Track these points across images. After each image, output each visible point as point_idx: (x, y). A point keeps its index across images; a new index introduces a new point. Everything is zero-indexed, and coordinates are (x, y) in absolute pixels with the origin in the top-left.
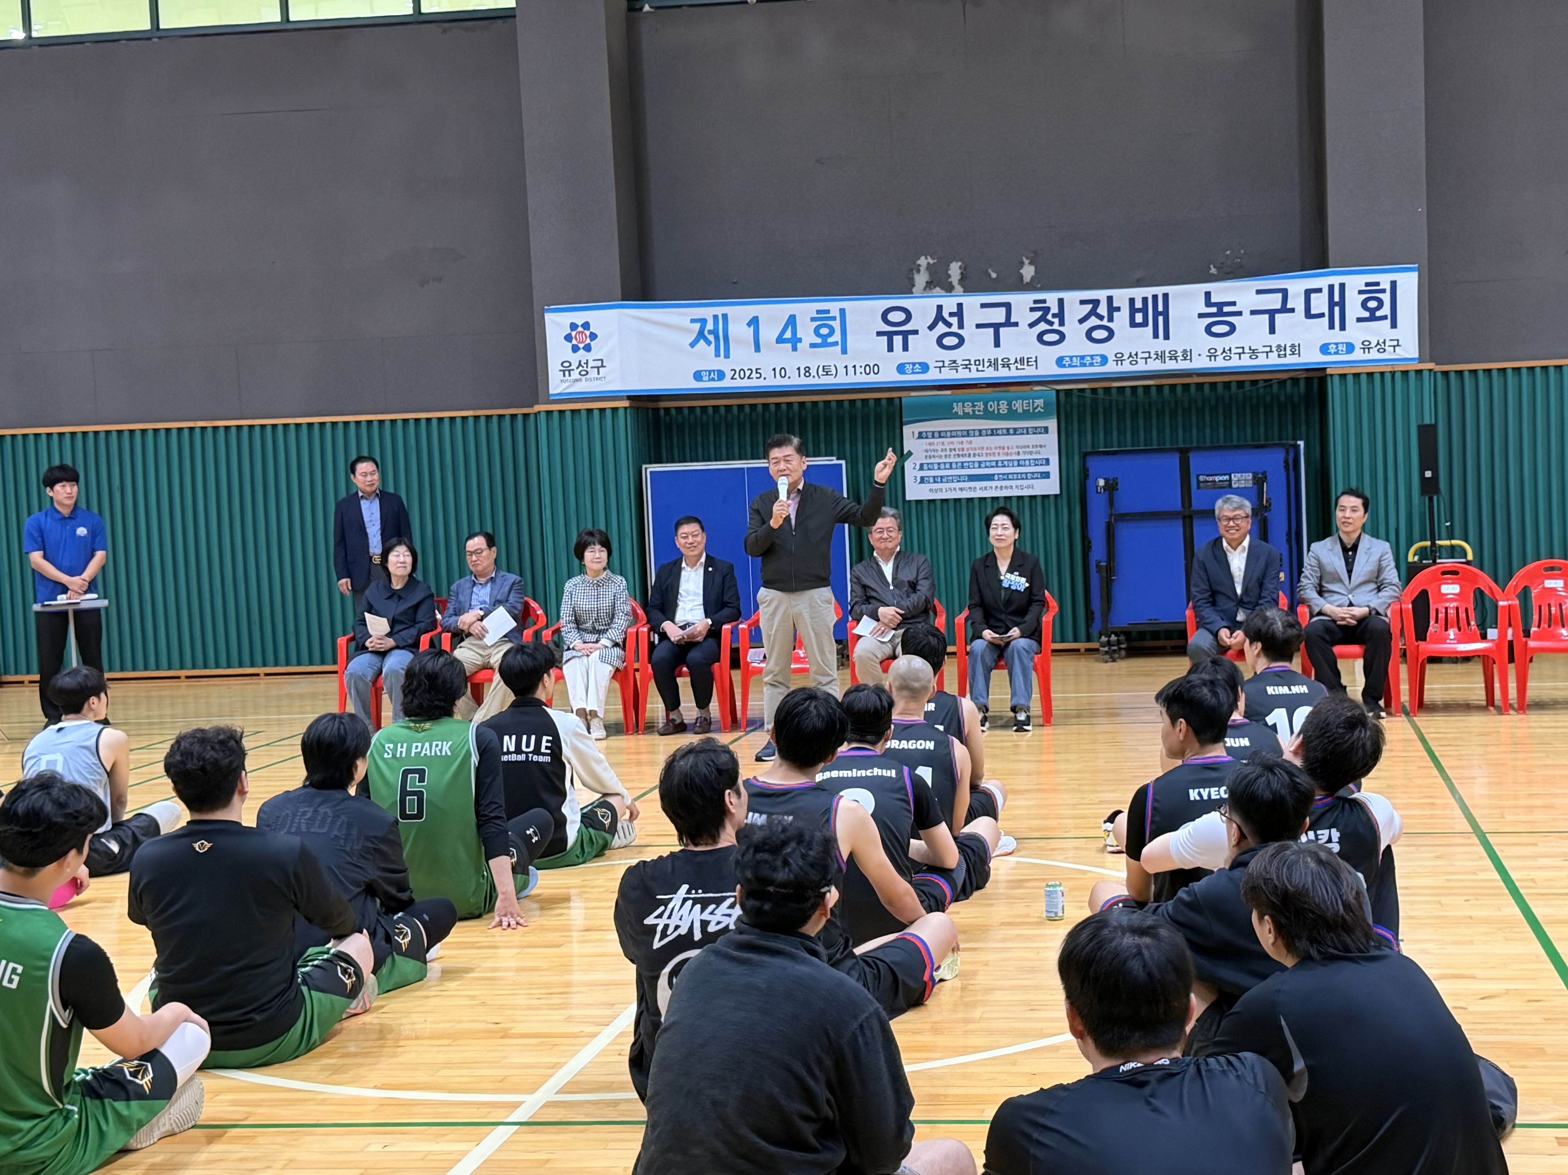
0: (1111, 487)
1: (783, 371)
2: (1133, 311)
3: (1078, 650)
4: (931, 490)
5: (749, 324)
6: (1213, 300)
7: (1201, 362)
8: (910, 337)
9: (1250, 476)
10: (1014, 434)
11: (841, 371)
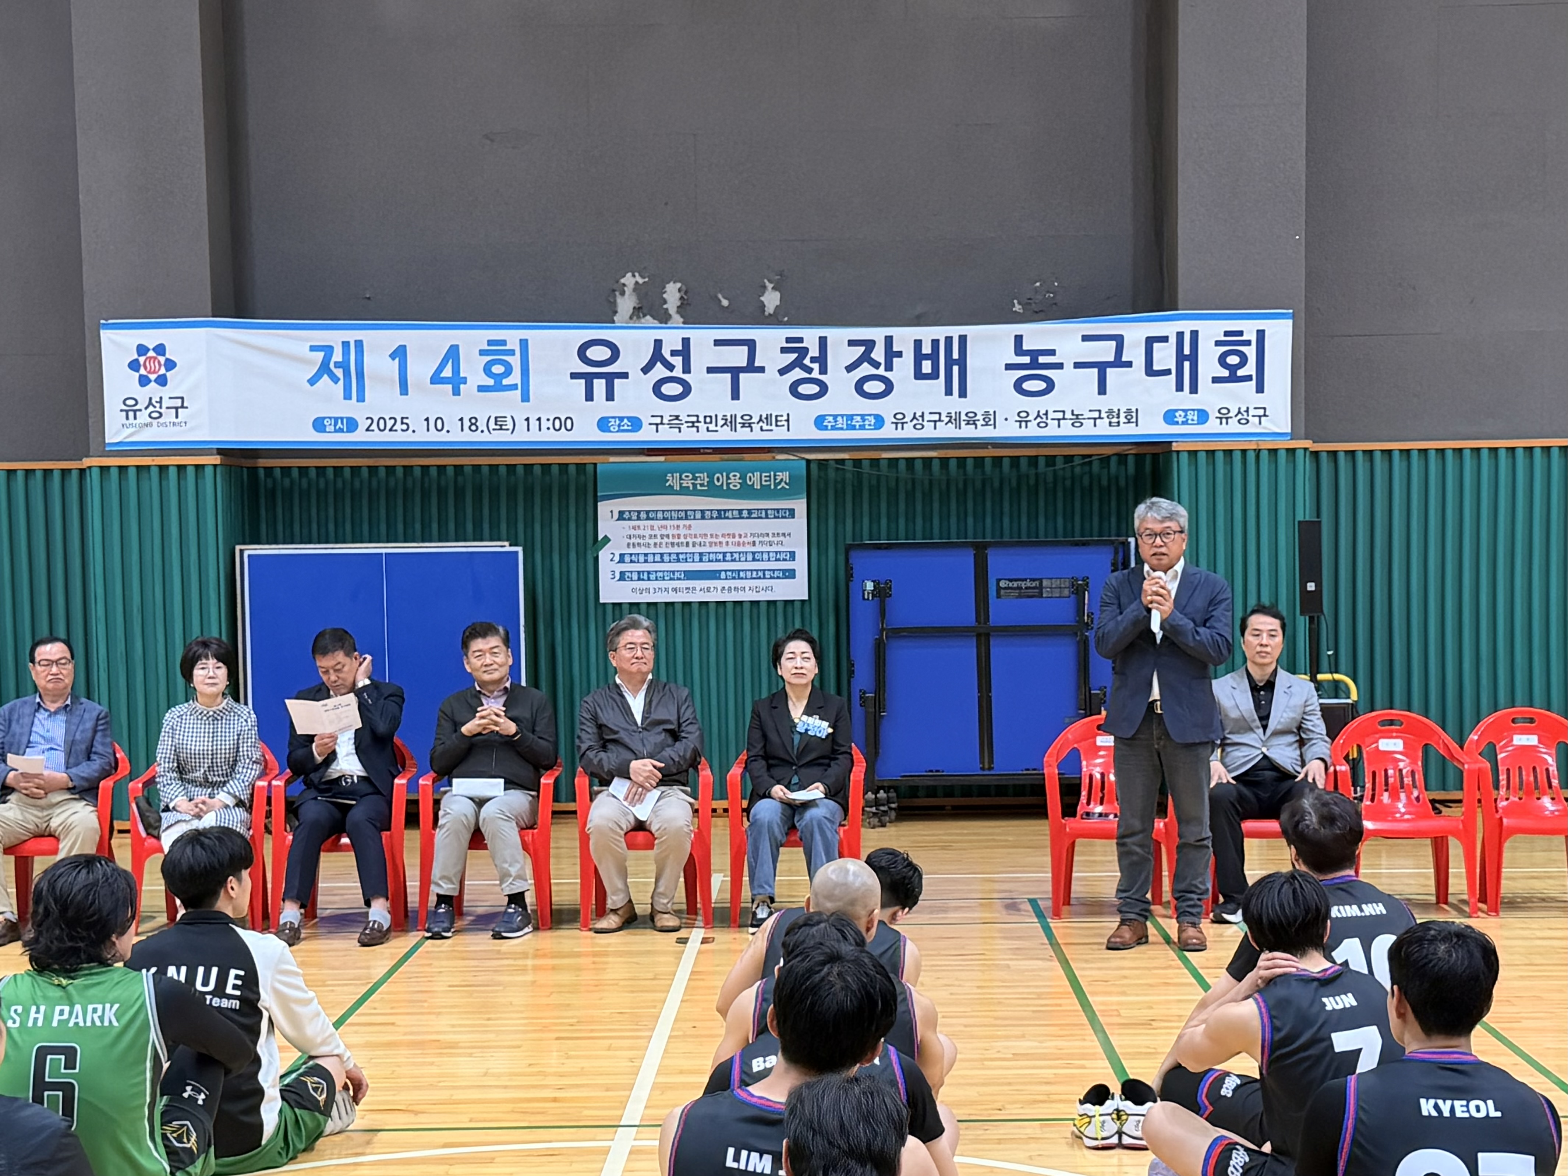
0: (882, 592)
1: (439, 422)
2: (919, 357)
4: (634, 590)
5: (393, 356)
6: (1025, 347)
7: (1007, 430)
8: (617, 382)
9: (1066, 583)
10: (749, 517)
11: (521, 425)
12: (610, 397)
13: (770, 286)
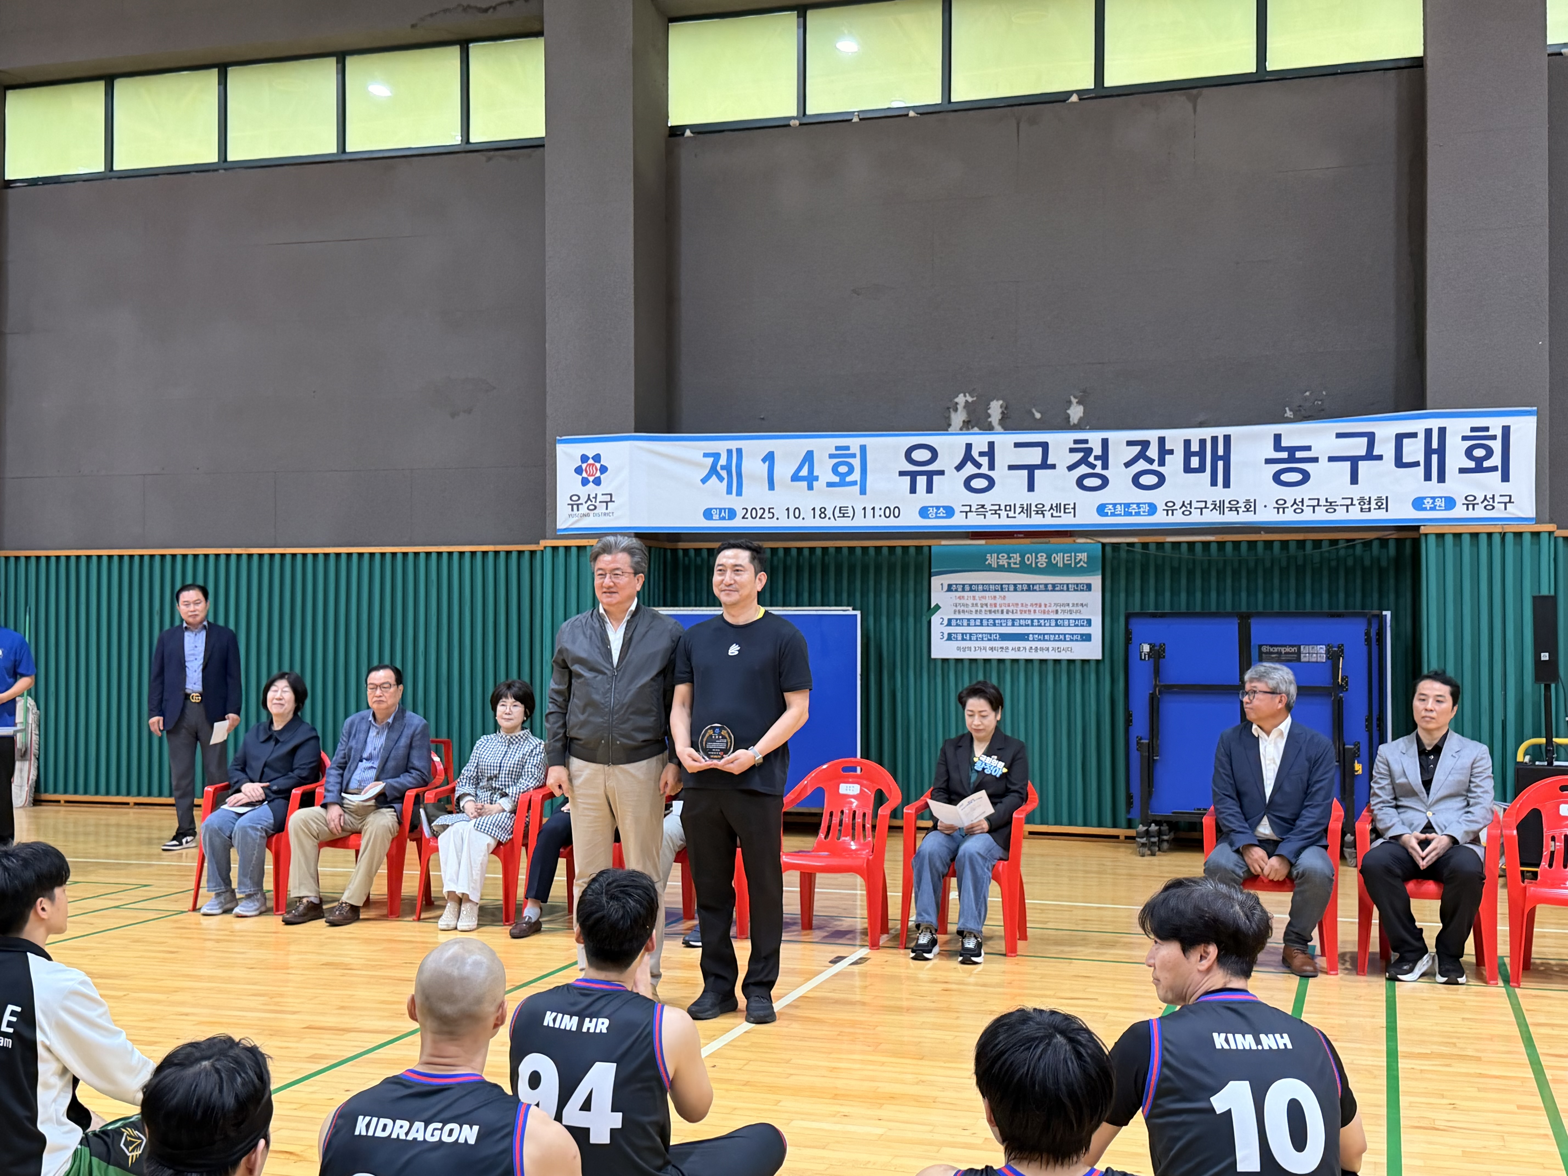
0: (1157, 654)
1: (797, 511)
2: (1188, 454)
3: (1117, 837)
4: (959, 649)
5: (764, 460)
6: (1283, 444)
7: (1266, 515)
8: (935, 478)
9: (1322, 649)
10: (1053, 590)
11: (859, 513)
12: (929, 490)
13: (1074, 401)
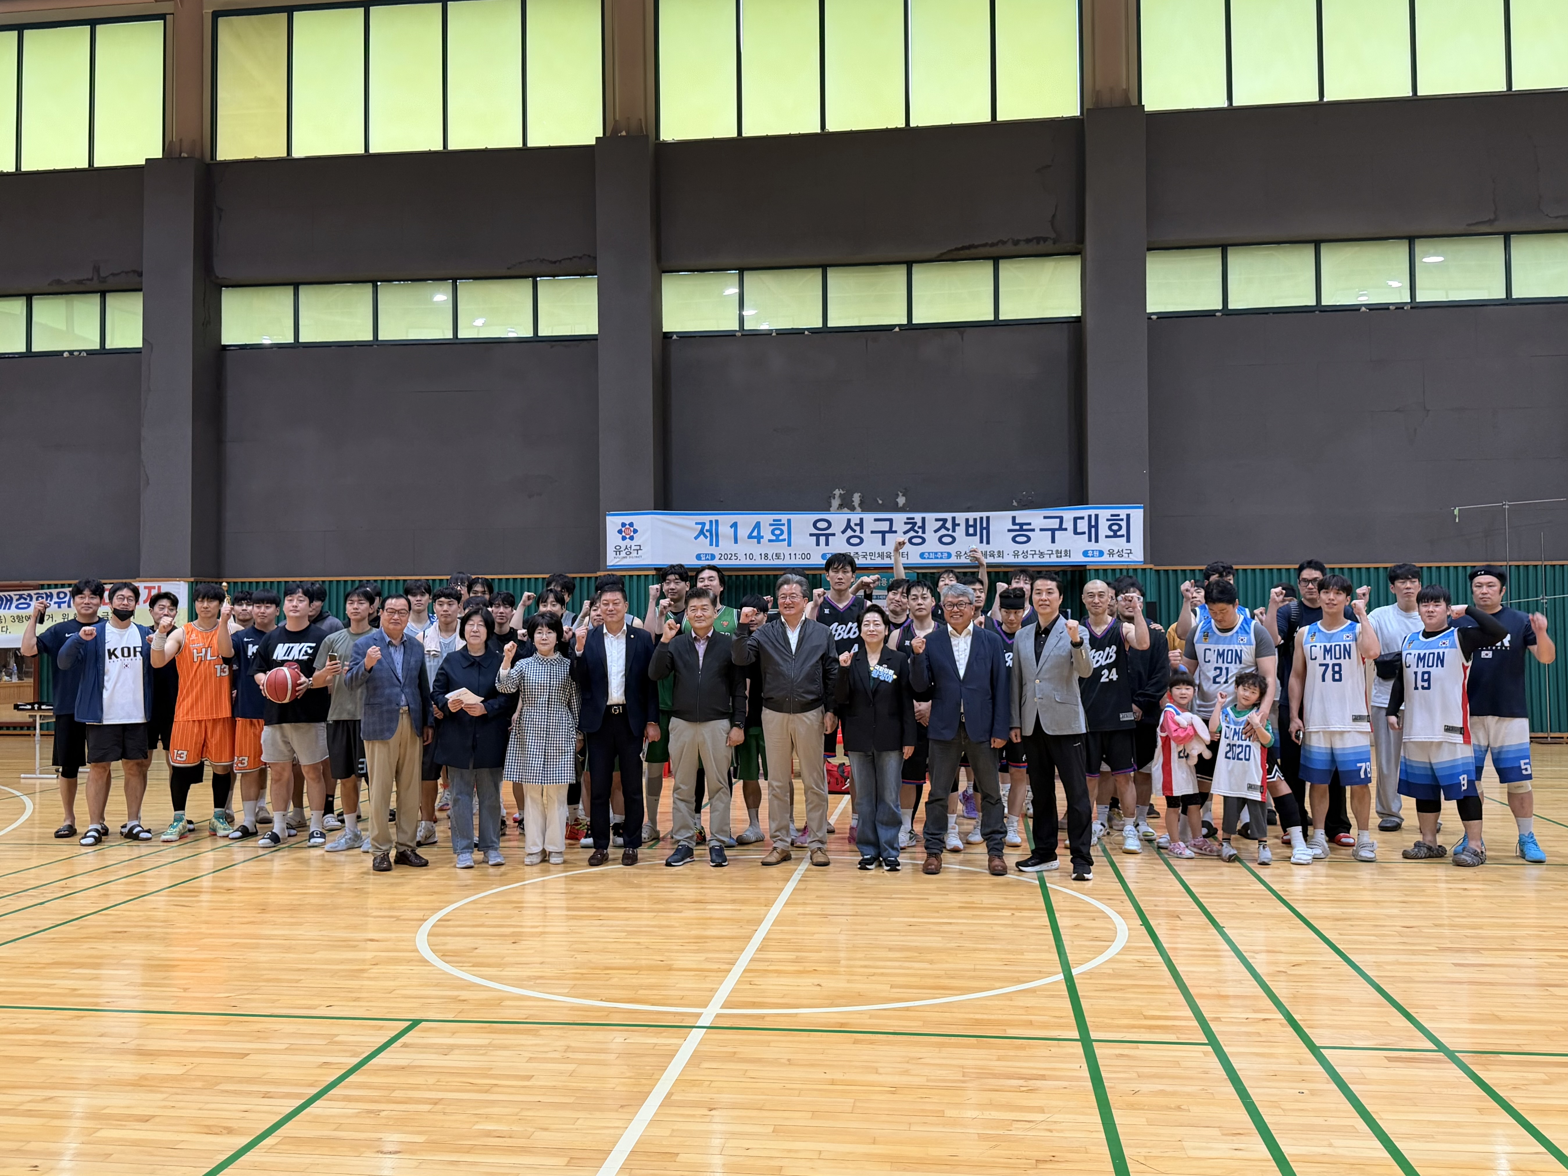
1: (751, 555)
2: (968, 526)
5: (731, 527)
6: (1017, 521)
7: (1009, 559)
8: (830, 537)
11: (787, 557)
12: (827, 544)
13: (900, 494)
